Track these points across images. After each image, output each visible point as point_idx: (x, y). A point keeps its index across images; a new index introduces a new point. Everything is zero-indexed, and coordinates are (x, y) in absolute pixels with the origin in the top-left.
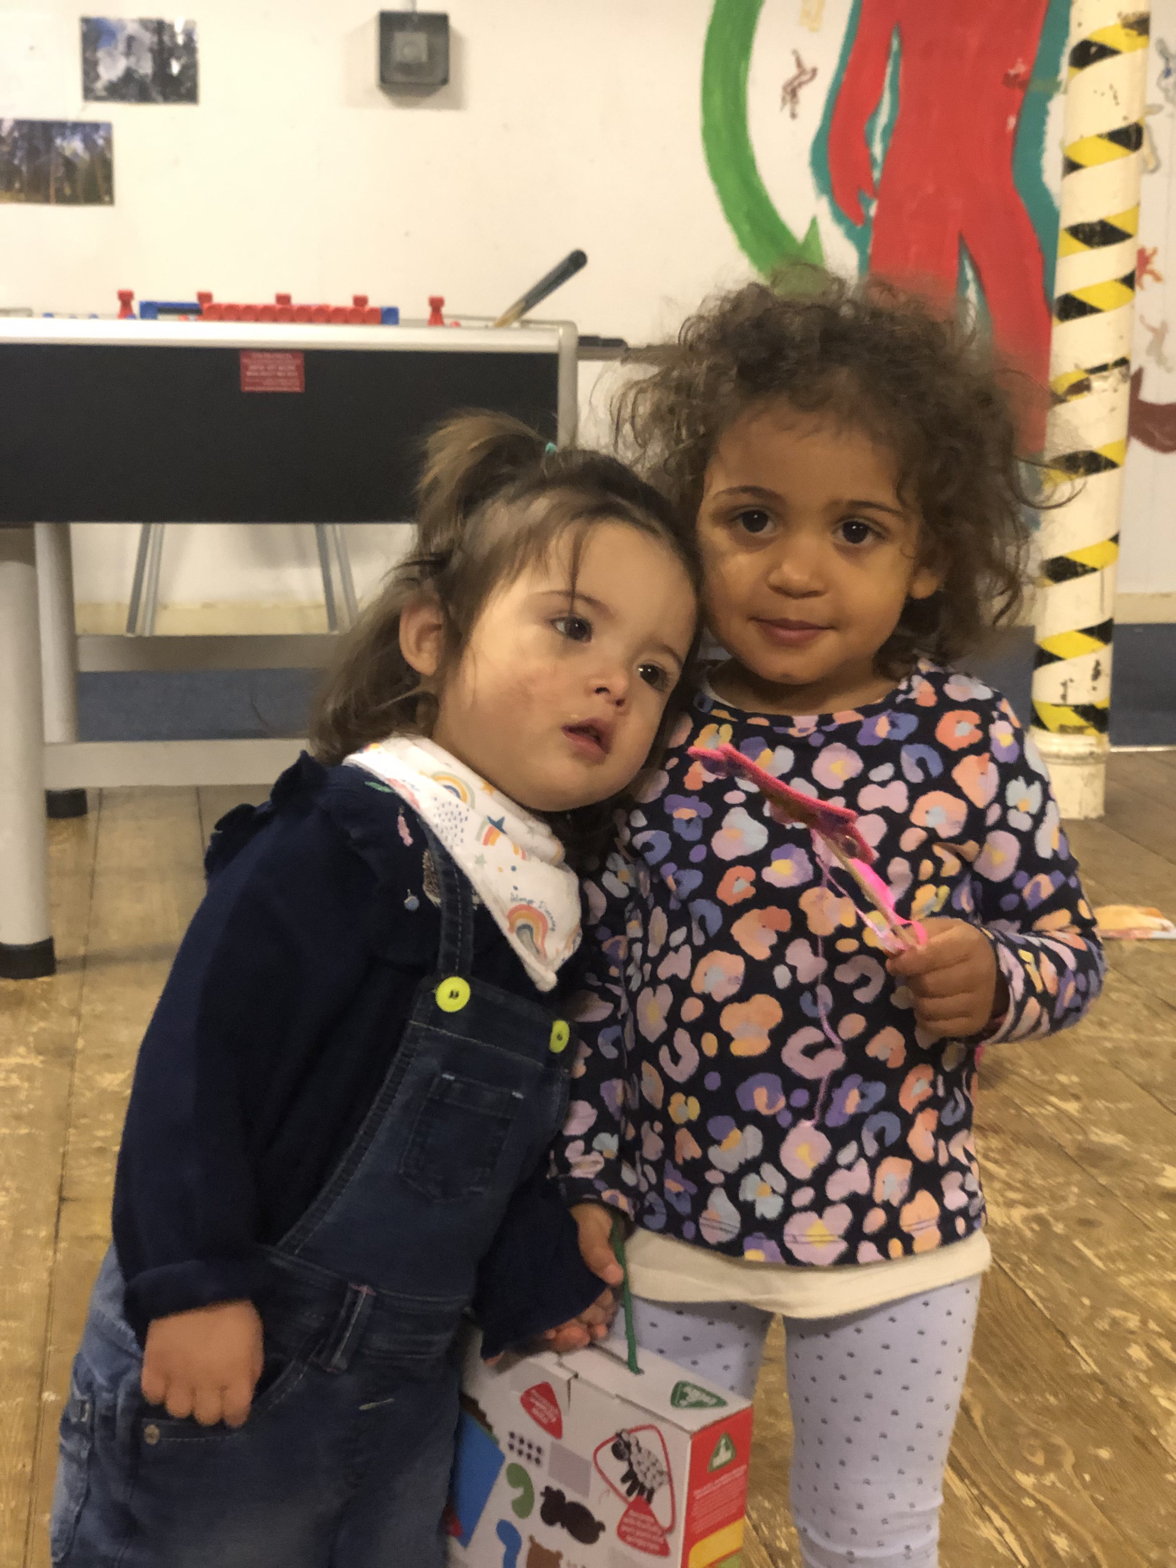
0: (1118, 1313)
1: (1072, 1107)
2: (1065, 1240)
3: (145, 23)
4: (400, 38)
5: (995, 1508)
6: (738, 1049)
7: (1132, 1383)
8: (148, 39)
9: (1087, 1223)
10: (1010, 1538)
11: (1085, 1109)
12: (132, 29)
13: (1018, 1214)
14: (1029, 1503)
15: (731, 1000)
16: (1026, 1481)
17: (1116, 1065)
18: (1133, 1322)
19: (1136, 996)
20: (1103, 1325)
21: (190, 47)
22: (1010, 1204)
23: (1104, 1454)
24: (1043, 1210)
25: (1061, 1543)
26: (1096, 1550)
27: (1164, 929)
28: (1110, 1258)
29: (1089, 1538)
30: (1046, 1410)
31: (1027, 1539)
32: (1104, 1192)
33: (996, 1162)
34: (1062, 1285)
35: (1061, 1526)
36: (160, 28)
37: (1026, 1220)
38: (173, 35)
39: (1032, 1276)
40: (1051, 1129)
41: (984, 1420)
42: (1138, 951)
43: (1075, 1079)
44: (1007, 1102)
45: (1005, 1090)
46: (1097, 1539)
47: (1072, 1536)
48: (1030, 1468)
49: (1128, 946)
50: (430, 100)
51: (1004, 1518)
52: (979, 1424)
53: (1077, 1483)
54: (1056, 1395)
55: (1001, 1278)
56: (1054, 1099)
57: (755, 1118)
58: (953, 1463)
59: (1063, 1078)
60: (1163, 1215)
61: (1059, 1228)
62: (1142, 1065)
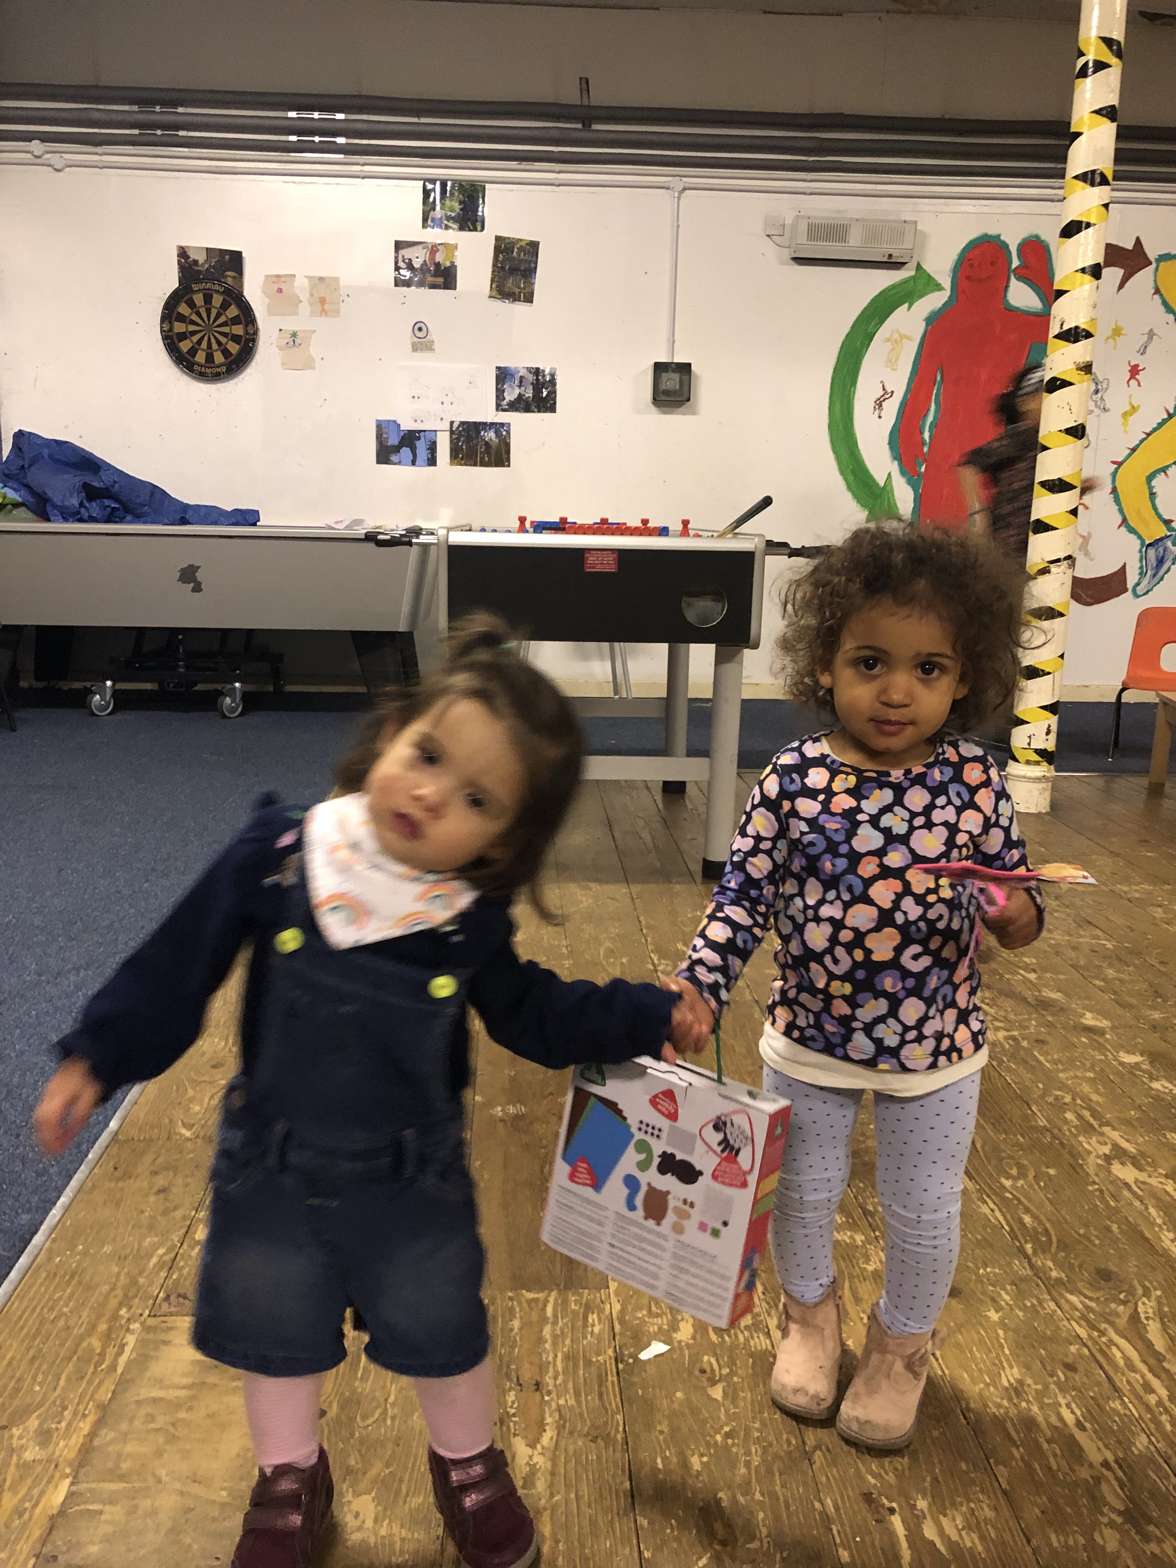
0: (1059, 1093)
1: (1032, 976)
2: (1028, 1051)
3: (529, 370)
4: (664, 376)
5: (988, 1196)
6: (875, 957)
7: (1067, 1133)
8: (531, 378)
9: (1040, 1042)
10: (998, 1214)
11: (1039, 978)
12: (523, 372)
13: (1001, 1034)
14: (1008, 1195)
15: (870, 931)
16: (1008, 1183)
17: (1057, 954)
18: (1068, 1099)
19: (1068, 915)
20: (1050, 1099)
21: (553, 382)
22: (997, 1029)
23: (1052, 1172)
24: (1015, 1033)
25: (1027, 1219)
26: (1048, 1226)
27: (1085, 877)
28: (1054, 1062)
29: (1043, 1218)
30: (1018, 1144)
31: (1009, 1217)
32: (1050, 1025)
33: (988, 1004)
34: (1027, 1076)
35: (1027, 1210)
36: (537, 372)
37: (1006, 1038)
38: (544, 376)
39: (1009, 1070)
40: (1019, 988)
41: (983, 1148)
42: (1070, 890)
43: (1034, 961)
44: (995, 972)
45: (993, 965)
46: (1048, 1220)
47: (1034, 1217)
48: (1009, 1177)
49: (1064, 887)
50: (679, 410)
51: (995, 1203)
52: (980, 1149)
53: (1036, 1187)
54: (1023, 1137)
55: (991, 1069)
56: (1022, 972)
57: (885, 994)
58: (967, 1172)
59: (1026, 960)
60: (1084, 1040)
61: (1025, 1044)
62: (1073, 954)
